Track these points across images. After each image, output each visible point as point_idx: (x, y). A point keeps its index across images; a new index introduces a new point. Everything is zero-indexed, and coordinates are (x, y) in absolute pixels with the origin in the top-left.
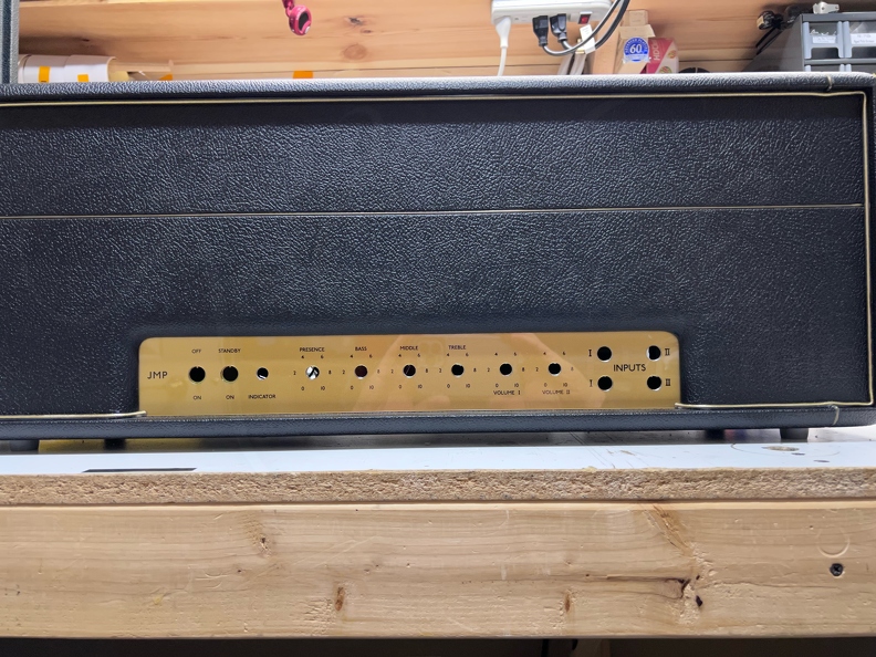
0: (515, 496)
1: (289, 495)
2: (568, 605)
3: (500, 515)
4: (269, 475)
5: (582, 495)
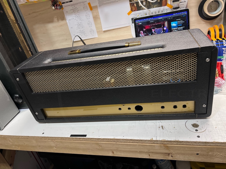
0: (139, 143)
2: (149, 155)
3: (137, 145)
5: (150, 143)
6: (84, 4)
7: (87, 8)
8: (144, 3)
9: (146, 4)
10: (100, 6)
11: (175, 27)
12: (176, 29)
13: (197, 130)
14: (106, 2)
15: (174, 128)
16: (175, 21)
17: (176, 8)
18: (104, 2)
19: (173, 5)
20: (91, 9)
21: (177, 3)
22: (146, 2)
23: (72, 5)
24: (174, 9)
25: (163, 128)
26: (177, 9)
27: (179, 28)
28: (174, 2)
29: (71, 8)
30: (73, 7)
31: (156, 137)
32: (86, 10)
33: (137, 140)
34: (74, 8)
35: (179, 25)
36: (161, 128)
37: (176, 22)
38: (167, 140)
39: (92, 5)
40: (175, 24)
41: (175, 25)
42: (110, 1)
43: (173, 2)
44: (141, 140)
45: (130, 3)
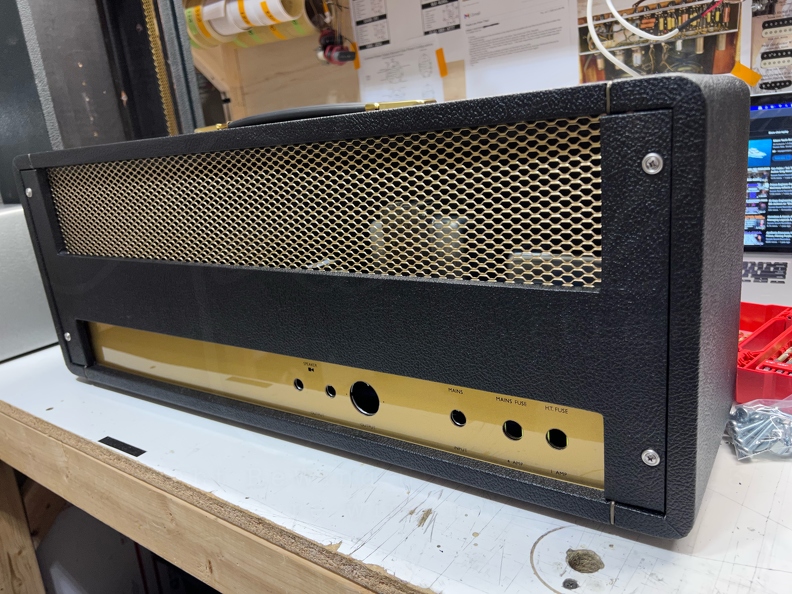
0: (287, 547)
1: (175, 491)
3: (280, 556)
4: (164, 476)
5: (328, 565)
6: (424, 55)
7: (431, 68)
8: (637, 59)
9: (644, 62)
10: (473, 61)
11: (758, 163)
12: (761, 175)
13: (570, 584)
14: (495, 49)
15: (470, 537)
16: (763, 136)
17: (775, 83)
18: (489, 50)
19: (762, 72)
20: (444, 69)
21: (782, 64)
22: (643, 55)
23: (386, 55)
24: (767, 88)
25: (424, 519)
26: (780, 87)
27: (774, 170)
28: (768, 58)
29: (382, 63)
30: (388, 60)
31: (360, 543)
32: (426, 74)
33: (282, 532)
34: (391, 64)
35: (777, 158)
36: (416, 517)
37: (767, 143)
38: (390, 572)
39: (448, 58)
40: (760, 150)
41: (760, 155)
42: (508, 46)
43: (763, 58)
44: (295, 537)
45: (581, 57)
